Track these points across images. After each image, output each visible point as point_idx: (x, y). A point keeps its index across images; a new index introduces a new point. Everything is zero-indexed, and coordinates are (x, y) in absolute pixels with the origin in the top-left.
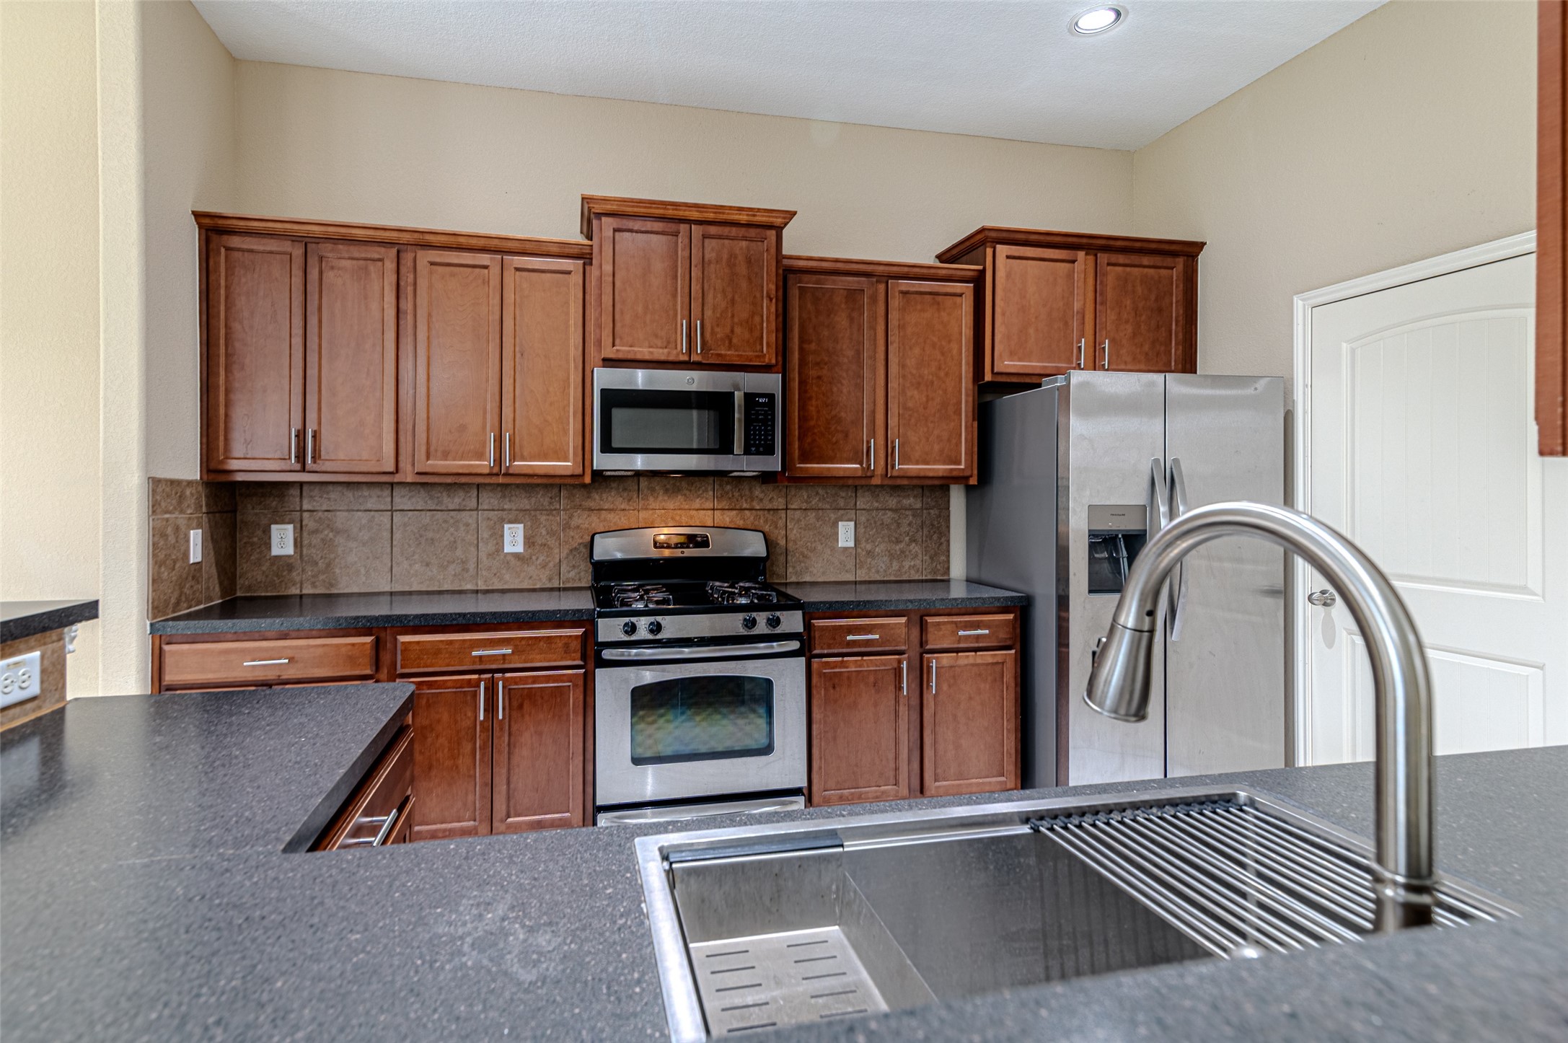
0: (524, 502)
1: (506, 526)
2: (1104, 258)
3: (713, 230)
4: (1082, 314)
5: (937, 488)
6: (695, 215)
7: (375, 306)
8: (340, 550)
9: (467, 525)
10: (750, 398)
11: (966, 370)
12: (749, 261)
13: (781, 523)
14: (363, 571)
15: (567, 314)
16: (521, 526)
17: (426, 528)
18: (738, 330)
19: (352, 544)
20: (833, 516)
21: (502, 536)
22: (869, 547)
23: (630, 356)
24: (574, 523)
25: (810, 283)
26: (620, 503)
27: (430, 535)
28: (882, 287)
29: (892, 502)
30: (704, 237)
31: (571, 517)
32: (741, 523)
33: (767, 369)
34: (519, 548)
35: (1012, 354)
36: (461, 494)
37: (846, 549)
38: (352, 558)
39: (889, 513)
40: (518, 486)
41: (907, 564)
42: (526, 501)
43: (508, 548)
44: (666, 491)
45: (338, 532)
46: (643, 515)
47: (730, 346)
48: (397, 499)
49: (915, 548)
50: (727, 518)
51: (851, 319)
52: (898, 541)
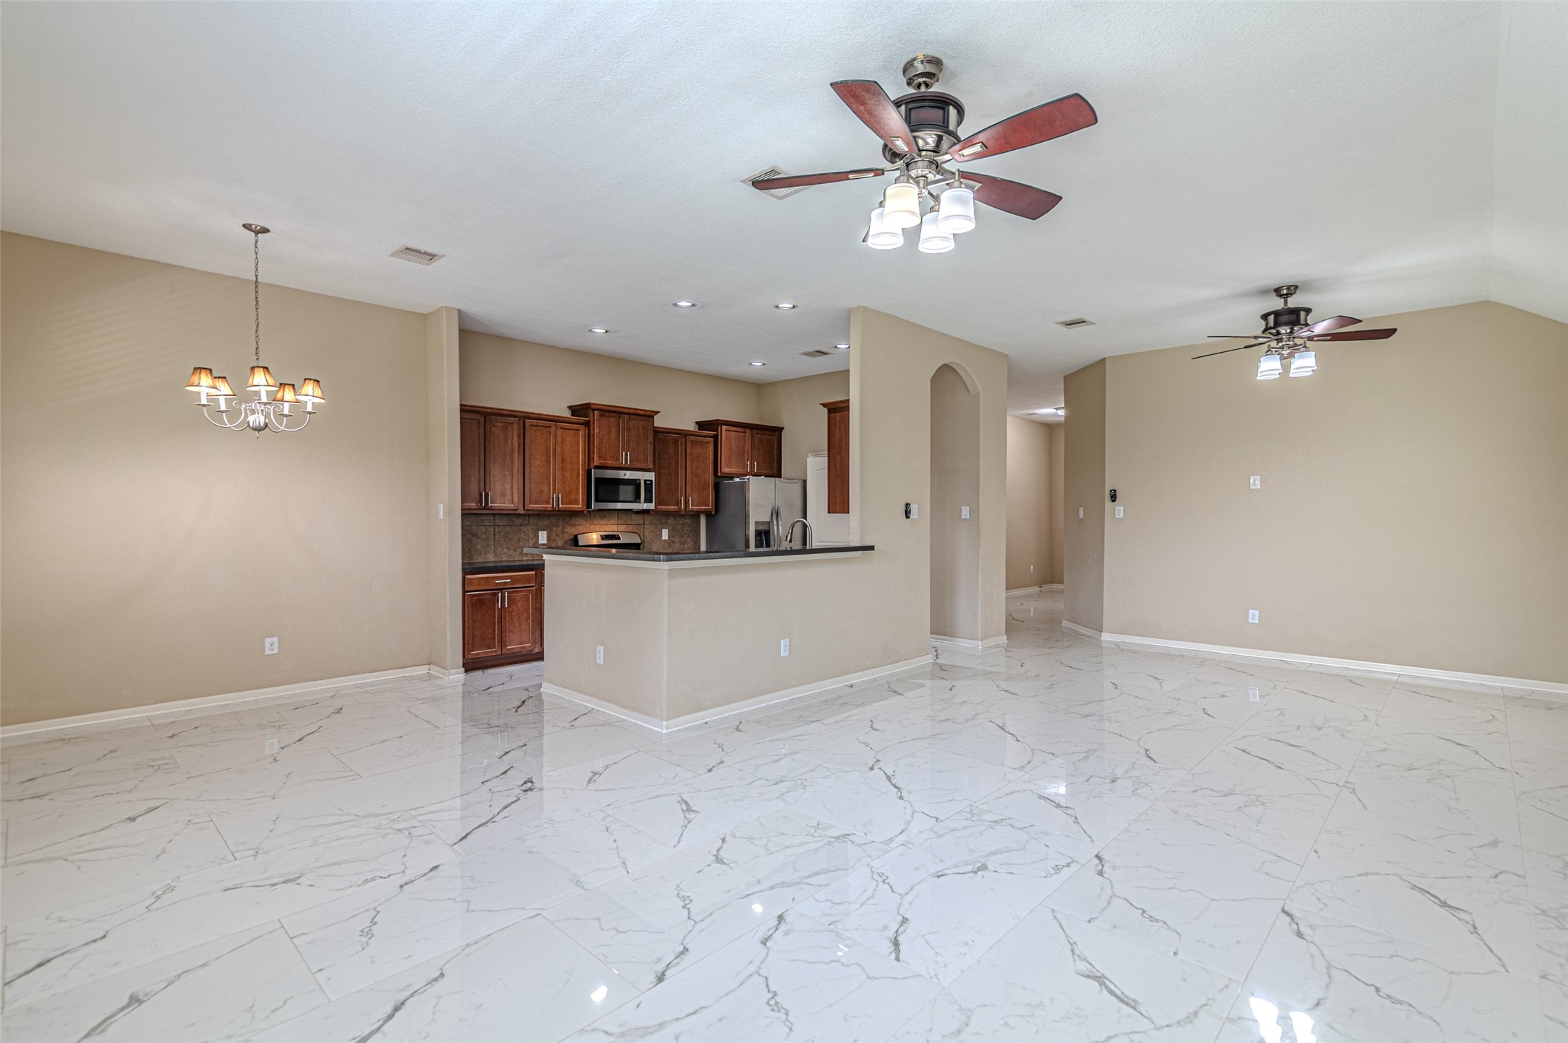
0: (546, 522)
1: (540, 532)
2: (754, 431)
3: (632, 417)
4: (748, 451)
5: (696, 515)
6: (626, 411)
7: (510, 442)
8: (474, 543)
9: (524, 532)
10: (645, 481)
11: (711, 471)
12: (643, 428)
13: (642, 530)
14: (483, 552)
15: (579, 446)
16: (546, 532)
17: (508, 533)
18: (640, 455)
19: (479, 541)
20: (660, 527)
21: (538, 536)
22: (673, 539)
23: (605, 465)
24: (566, 531)
25: (661, 436)
26: (583, 522)
27: (510, 536)
28: (684, 438)
29: (681, 521)
30: (630, 419)
31: (564, 528)
32: (628, 530)
33: (649, 470)
34: (545, 542)
35: (727, 466)
36: (522, 518)
37: (665, 540)
38: (479, 547)
39: (680, 526)
40: (544, 515)
41: (686, 546)
42: (547, 521)
43: (540, 542)
44: (600, 517)
45: (474, 535)
46: (592, 527)
47: (638, 461)
48: (497, 521)
49: (689, 540)
50: (622, 528)
51: (674, 450)
52: (683, 537)
